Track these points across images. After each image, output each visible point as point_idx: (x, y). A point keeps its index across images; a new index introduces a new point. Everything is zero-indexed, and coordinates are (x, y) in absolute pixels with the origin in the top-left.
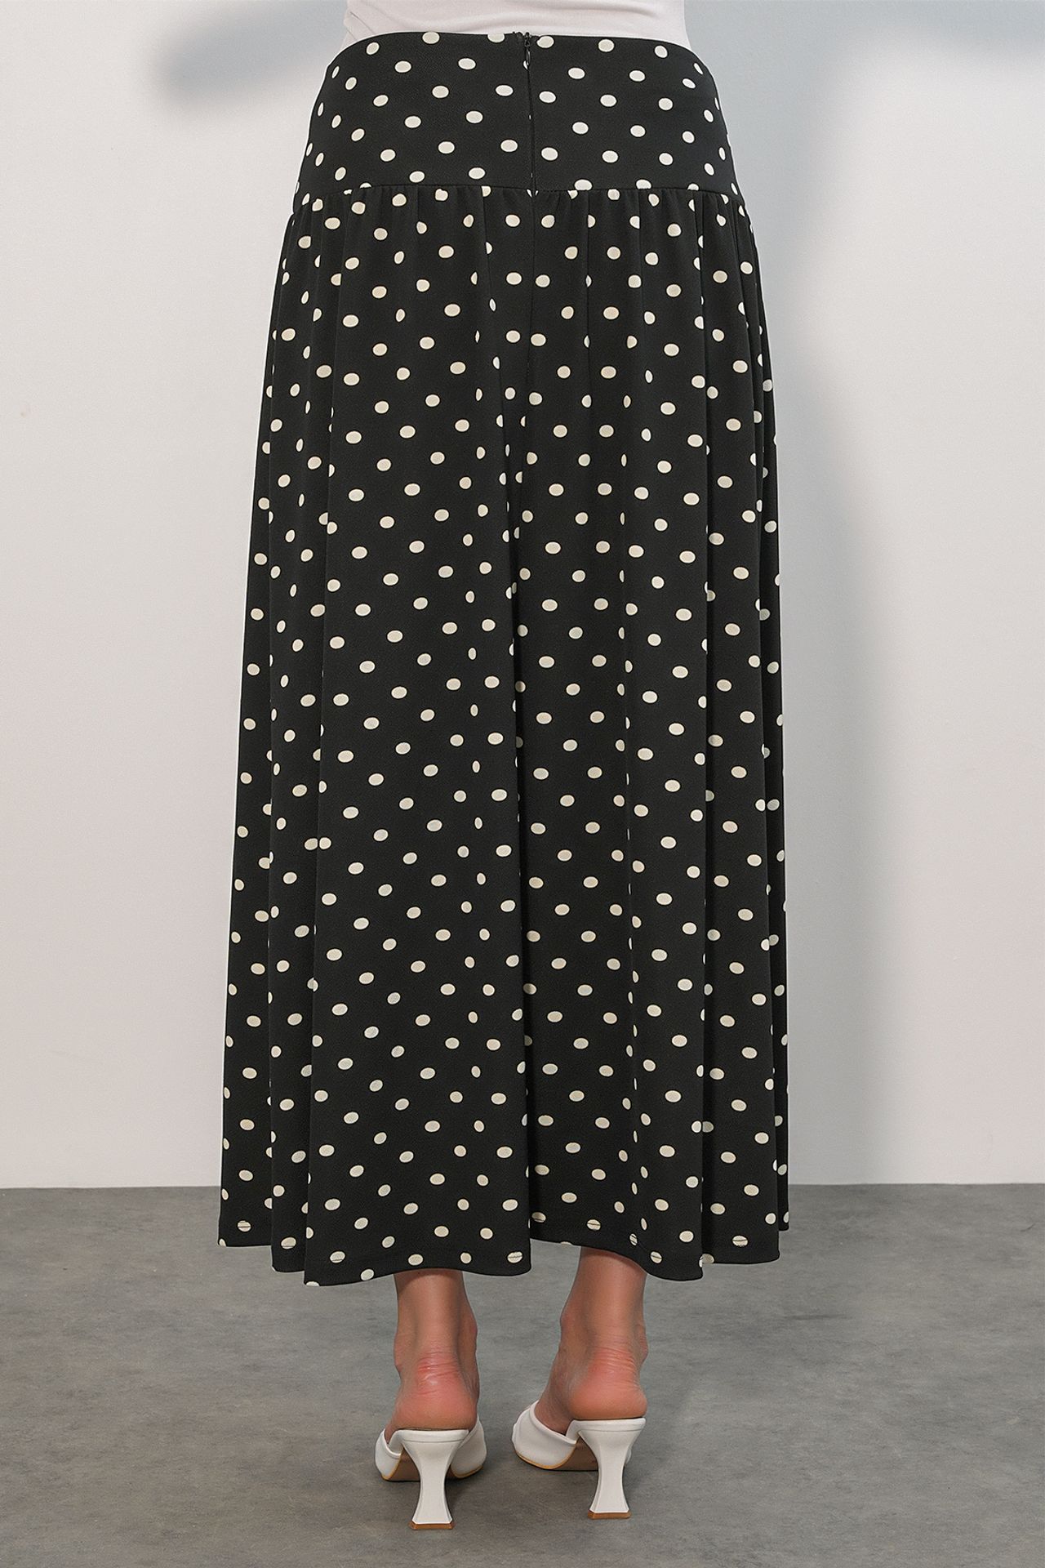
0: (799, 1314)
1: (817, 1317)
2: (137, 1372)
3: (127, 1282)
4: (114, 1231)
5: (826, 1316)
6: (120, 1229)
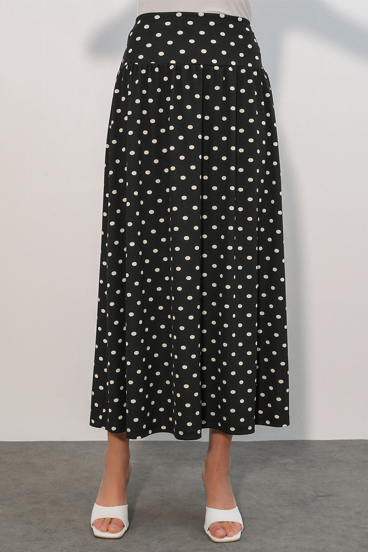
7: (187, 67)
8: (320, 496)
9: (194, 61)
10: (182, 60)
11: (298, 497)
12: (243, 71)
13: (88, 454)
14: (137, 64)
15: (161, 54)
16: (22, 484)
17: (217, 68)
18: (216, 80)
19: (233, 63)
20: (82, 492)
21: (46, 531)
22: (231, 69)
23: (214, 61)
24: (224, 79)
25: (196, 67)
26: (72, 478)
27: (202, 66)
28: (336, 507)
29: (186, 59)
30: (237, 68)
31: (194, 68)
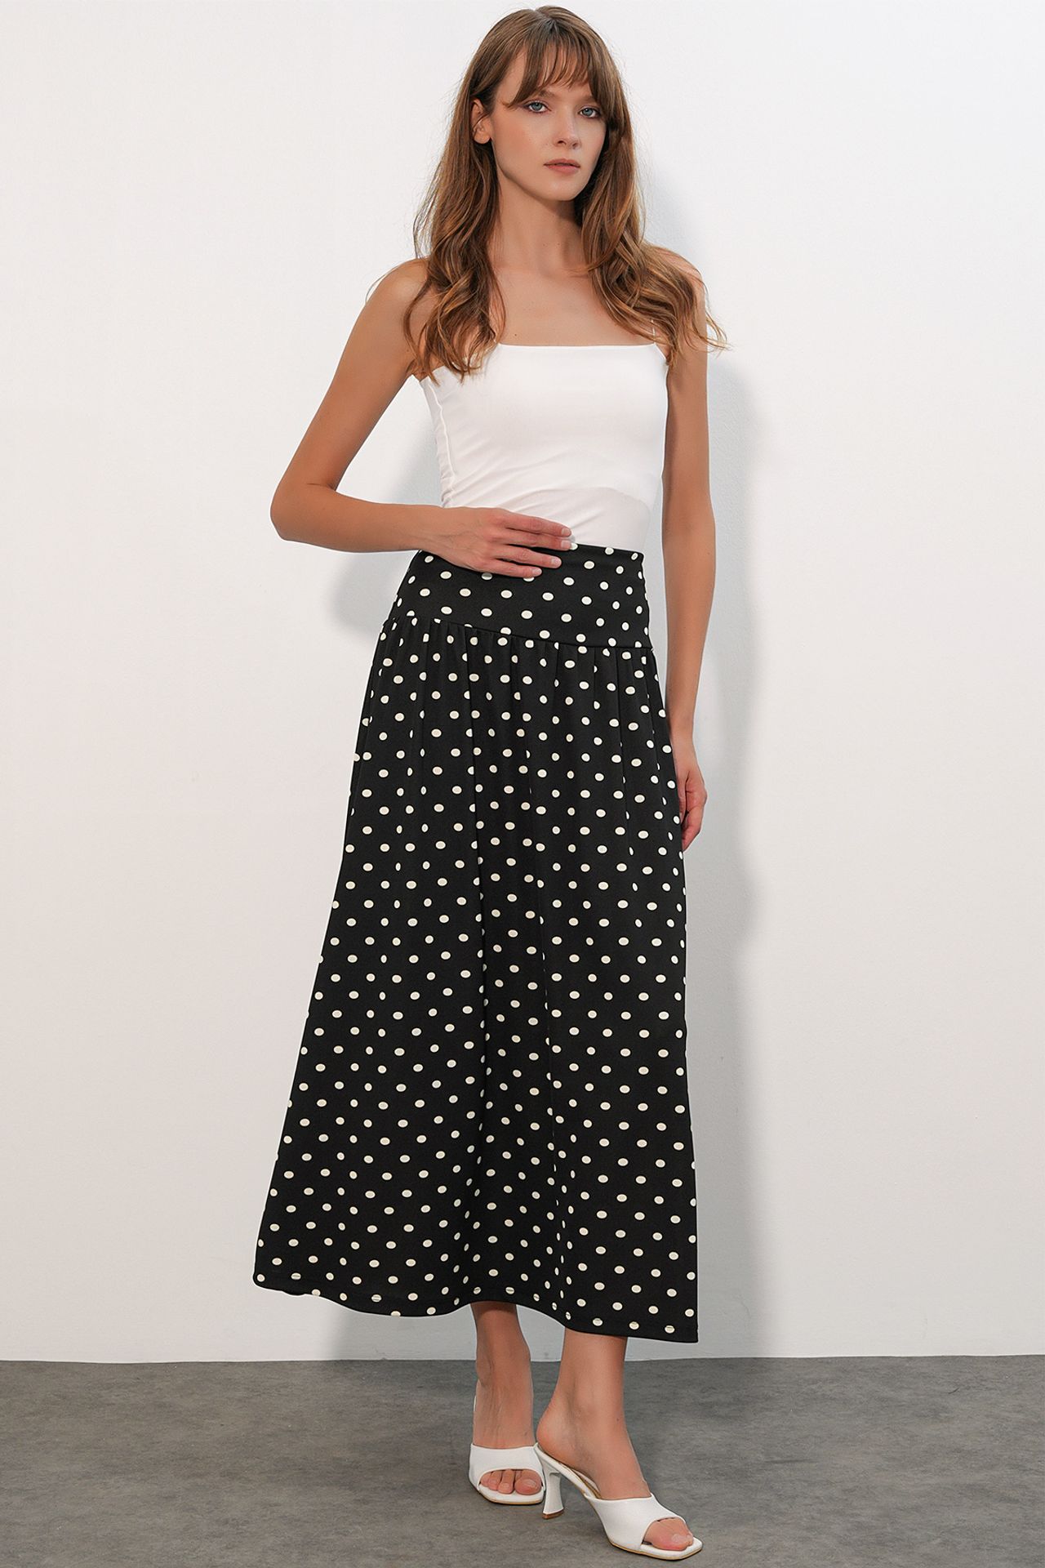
0: (776, 1459)
1: (791, 1461)
2: (276, 1505)
3: (269, 1435)
4: (260, 1395)
5: (797, 1461)
6: (264, 1393)
7: (530, 644)
8: (776, 1462)
9: (545, 634)
10: (523, 631)
11: (731, 1464)
12: (627, 656)
13: (287, 1387)
14: (438, 621)
15: (487, 612)
16: (158, 1443)
17: (583, 650)
18: (582, 672)
19: (612, 642)
20: (286, 1456)
21: (226, 1522)
22: (606, 652)
23: (581, 638)
24: (596, 669)
25: (546, 645)
26: (260, 1432)
27: (557, 645)
28: (805, 1481)
29: (531, 629)
30: (617, 651)
31: (543, 647)
